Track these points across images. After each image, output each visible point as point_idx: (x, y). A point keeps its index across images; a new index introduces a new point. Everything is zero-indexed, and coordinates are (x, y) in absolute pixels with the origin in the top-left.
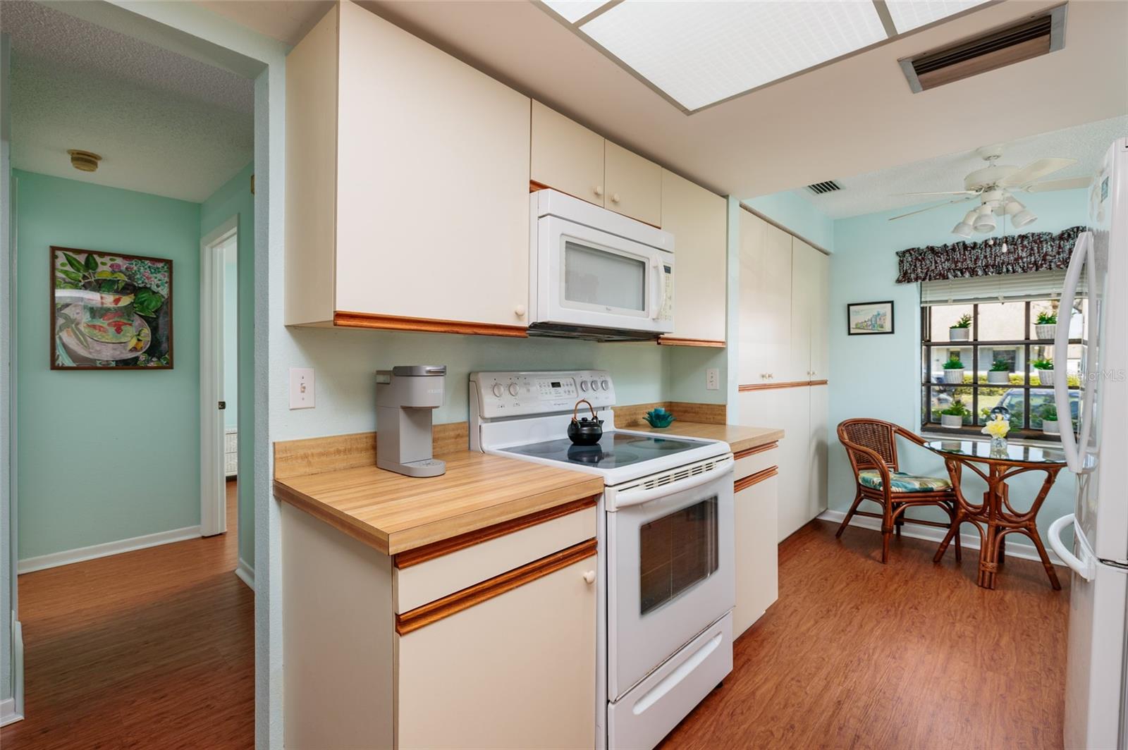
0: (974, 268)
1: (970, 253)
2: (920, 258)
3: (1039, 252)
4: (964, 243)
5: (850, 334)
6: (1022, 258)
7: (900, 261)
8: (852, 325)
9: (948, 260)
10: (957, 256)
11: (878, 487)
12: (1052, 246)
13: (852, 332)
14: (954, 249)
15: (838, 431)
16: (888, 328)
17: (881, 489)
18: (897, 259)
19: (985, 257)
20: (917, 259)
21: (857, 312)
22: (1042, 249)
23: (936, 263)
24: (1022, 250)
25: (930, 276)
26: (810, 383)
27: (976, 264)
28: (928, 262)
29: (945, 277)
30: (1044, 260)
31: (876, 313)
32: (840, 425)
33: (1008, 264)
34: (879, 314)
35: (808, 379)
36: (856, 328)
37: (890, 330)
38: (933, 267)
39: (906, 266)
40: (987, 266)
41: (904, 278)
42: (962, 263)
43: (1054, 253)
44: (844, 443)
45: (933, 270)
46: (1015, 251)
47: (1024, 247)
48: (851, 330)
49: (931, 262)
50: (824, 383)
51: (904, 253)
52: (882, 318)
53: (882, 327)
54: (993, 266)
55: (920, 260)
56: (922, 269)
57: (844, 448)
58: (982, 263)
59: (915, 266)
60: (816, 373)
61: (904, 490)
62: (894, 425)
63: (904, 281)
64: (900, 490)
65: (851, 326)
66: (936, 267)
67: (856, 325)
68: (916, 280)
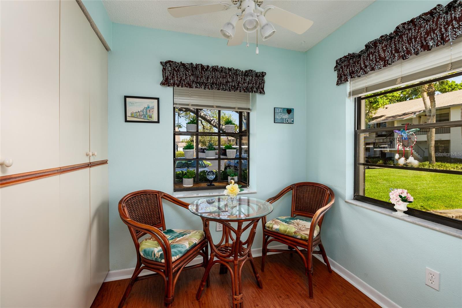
0: (207, 83)
1: (205, 73)
2: (176, 69)
3: (236, 80)
4: (202, 65)
5: (126, 121)
6: (229, 82)
7: (163, 68)
8: (129, 114)
9: (192, 74)
10: (197, 73)
11: (159, 260)
12: (241, 78)
13: (128, 120)
14: (196, 68)
15: (120, 209)
16: (155, 119)
17: (163, 261)
18: (161, 67)
19: (212, 77)
20: (174, 69)
21: (132, 103)
22: (238, 79)
23: (186, 75)
24: (229, 77)
25: (182, 84)
26: (89, 165)
27: (207, 81)
28: (181, 73)
29: (191, 87)
30: (238, 85)
31: (147, 106)
32: (120, 203)
33: (223, 84)
34: (149, 107)
35: (86, 161)
36: (132, 117)
37: (157, 120)
38: (184, 78)
39: (168, 73)
40: (213, 83)
41: (166, 82)
42: (201, 78)
43: (242, 83)
44: (126, 222)
45: (184, 80)
46: (226, 77)
47: (230, 75)
48: (128, 117)
49: (183, 74)
50: (104, 162)
51: (166, 63)
52: (151, 111)
53: (151, 117)
54: (216, 84)
55: (176, 71)
56: (177, 77)
57: (126, 226)
58: (211, 81)
59: (173, 74)
60: (96, 154)
61: (180, 255)
62: (161, 193)
63: (166, 84)
64: (178, 257)
65: (127, 115)
66: (186, 78)
67: (132, 114)
68: (174, 85)
